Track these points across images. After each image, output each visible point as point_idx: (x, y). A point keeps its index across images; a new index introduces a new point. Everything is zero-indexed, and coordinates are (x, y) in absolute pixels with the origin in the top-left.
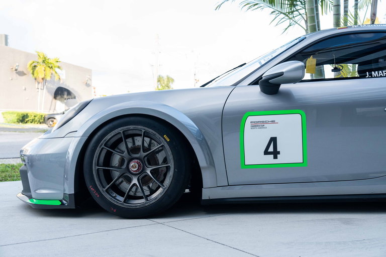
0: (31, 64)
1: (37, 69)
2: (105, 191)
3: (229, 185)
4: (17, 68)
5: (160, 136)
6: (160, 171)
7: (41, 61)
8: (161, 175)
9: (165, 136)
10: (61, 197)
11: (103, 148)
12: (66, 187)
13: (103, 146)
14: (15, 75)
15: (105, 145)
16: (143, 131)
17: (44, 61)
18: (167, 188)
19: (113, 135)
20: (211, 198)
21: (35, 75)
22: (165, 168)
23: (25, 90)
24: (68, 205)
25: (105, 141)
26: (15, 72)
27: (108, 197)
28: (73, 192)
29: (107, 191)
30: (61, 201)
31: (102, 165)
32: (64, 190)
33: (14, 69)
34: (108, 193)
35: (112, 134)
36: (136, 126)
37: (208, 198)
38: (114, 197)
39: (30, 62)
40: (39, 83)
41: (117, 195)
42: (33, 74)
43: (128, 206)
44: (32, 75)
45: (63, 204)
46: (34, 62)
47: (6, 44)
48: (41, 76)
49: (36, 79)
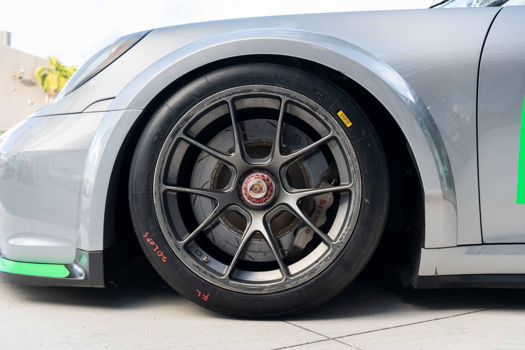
0: (40, 72)
1: (48, 78)
2: (181, 248)
3: (483, 244)
4: (21, 75)
5: (327, 114)
6: (318, 203)
7: (53, 67)
8: (319, 212)
9: (340, 113)
10: (70, 258)
11: (180, 139)
12: (83, 232)
13: (180, 134)
14: (19, 85)
15: (186, 132)
16: (284, 99)
17: (57, 69)
18: (342, 246)
19: (206, 107)
20: (439, 274)
21: (46, 86)
22: (331, 196)
23: (32, 104)
24: (86, 278)
25: (186, 120)
26: (18, 81)
27: (188, 262)
28: (100, 247)
29: (186, 247)
30: (68, 267)
31: (175, 182)
32: (79, 241)
33: (17, 77)
34: (189, 252)
35: (206, 103)
36: (267, 87)
37: (433, 274)
38: (204, 264)
39: (39, 69)
40: (50, 96)
41: (210, 258)
42: (43, 84)
43: (241, 287)
44: (41, 86)
45: (72, 275)
46: (43, 70)
47: (9, 43)
48: (53, 87)
49: (46, 91)
